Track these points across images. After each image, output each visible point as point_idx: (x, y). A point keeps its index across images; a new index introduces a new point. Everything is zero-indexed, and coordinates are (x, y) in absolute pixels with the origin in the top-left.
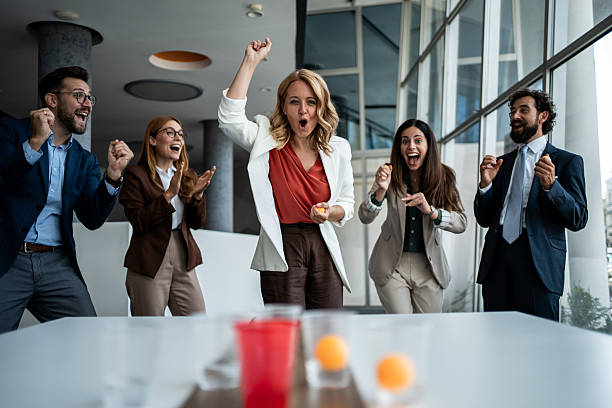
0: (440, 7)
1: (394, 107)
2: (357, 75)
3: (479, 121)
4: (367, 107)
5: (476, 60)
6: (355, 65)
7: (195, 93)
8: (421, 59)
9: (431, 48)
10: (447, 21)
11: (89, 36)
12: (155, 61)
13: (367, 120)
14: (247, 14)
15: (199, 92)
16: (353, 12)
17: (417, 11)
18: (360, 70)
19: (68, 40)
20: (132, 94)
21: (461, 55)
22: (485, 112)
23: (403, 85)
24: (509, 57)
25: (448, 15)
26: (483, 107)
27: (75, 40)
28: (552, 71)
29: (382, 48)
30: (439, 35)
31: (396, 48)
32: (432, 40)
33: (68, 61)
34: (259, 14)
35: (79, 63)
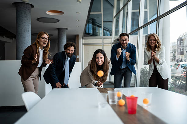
1: (112, 22)
2: (101, 14)
3: (138, 31)
4: (104, 22)
6: (101, 11)
8: (120, 10)
9: (123, 8)
10: (129, 1)
11: (30, 6)
12: (48, 13)
13: (104, 27)
14: (77, 2)
15: (58, 21)
18: (102, 12)
19: (25, 7)
20: (39, 21)
22: (140, 28)
23: (114, 17)
26: (139, 27)
27: (27, 7)
28: (159, 19)
30: (126, 4)
31: (113, 6)
32: (124, 6)
33: (25, 14)
34: (80, 2)
35: (28, 14)
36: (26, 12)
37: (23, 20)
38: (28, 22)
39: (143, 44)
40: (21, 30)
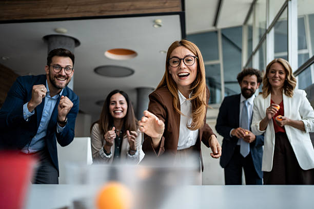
0: (263, 27)
2: (219, 65)
4: (226, 83)
5: (285, 54)
6: (218, 59)
7: (130, 72)
8: (254, 54)
10: (267, 31)
11: (73, 42)
12: (108, 55)
14: (153, 26)
16: (216, 32)
17: (251, 29)
18: (221, 61)
19: (62, 44)
20: (99, 74)
21: (276, 51)
24: (304, 52)
25: (267, 28)
27: (65, 44)
29: (232, 50)
30: (263, 39)
31: (240, 50)
32: (259, 43)
34: (160, 26)
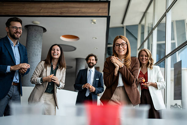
3: (165, 59)
8: (145, 41)
9: (148, 38)
10: (153, 29)
11: (42, 29)
12: (62, 38)
15: (75, 49)
19: (36, 30)
22: (167, 57)
26: (166, 55)
27: (38, 31)
30: (151, 33)
31: (136, 39)
32: (148, 35)
33: (36, 37)
34: (95, 23)
35: (39, 37)
36: (37, 35)
37: (32, 43)
38: (38, 46)
39: (171, 80)
40: (30, 54)
